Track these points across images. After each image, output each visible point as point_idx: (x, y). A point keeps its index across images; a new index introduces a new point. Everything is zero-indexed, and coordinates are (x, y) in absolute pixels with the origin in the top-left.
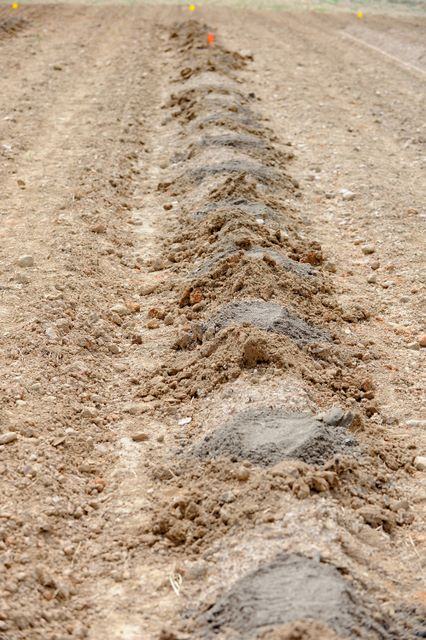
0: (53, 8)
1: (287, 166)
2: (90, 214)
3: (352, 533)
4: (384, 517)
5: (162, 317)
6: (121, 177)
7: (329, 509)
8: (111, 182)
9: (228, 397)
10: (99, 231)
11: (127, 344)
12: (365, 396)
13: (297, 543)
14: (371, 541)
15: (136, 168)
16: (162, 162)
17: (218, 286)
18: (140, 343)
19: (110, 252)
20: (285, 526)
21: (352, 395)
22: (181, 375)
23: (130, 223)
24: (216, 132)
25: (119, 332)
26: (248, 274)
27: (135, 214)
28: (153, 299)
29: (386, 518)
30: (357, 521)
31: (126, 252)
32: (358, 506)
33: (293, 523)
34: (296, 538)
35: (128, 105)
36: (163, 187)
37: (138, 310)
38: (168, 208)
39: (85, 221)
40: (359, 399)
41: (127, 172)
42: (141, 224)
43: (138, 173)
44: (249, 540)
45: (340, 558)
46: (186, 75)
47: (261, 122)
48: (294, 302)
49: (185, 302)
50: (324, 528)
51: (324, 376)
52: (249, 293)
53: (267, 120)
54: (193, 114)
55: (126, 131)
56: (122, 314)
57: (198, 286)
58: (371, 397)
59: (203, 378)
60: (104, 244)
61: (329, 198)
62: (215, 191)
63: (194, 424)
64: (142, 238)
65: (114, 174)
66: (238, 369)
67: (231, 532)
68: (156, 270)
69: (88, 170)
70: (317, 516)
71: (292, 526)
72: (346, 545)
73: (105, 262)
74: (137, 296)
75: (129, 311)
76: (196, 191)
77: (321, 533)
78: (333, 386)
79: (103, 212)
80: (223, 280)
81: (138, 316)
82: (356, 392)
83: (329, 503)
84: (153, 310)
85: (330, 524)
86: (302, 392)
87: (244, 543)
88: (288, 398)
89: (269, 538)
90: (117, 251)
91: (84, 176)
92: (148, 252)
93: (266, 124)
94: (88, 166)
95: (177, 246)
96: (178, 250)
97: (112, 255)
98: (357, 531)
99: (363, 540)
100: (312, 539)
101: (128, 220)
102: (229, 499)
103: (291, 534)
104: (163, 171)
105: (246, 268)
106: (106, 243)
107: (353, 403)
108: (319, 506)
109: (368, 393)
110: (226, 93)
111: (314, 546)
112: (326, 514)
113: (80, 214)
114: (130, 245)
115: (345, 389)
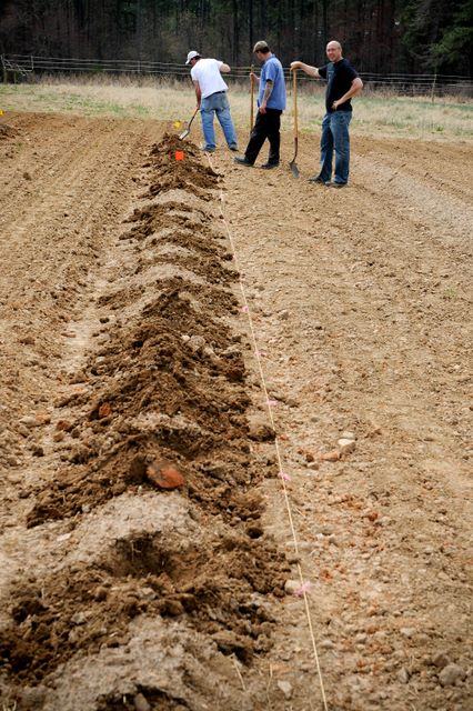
0: (44, 117)
1: (231, 284)
2: (22, 325)
3: (202, 660)
4: (239, 644)
5: (69, 430)
6: (64, 289)
7: (180, 634)
8: (52, 293)
9: (109, 513)
10: (27, 342)
11: (28, 456)
12: (251, 516)
13: (137, 670)
14: (221, 669)
15: (83, 281)
16: (109, 276)
17: (127, 400)
18: (42, 455)
19: (34, 364)
20: (128, 652)
21: (238, 514)
22: (71, 489)
23: (64, 335)
24: (167, 249)
25: (23, 444)
26: (155, 390)
27: (71, 327)
28: (67, 411)
29: (241, 645)
30: (210, 647)
31: (53, 363)
32: (213, 632)
33: (138, 649)
34: (137, 665)
35: (90, 218)
36: (104, 301)
37: (48, 422)
38: (103, 321)
39: (16, 331)
40: (244, 519)
41: (72, 285)
42: (74, 336)
43: (85, 286)
44: (90, 665)
45: (178, 688)
46: (154, 191)
47: (218, 240)
48: (199, 418)
49: (94, 415)
50: (168, 654)
51: (212, 494)
52: (155, 408)
53: (223, 238)
54: (150, 229)
55: (81, 244)
56: (30, 426)
57: (107, 400)
58: (257, 517)
59: (90, 493)
60: (30, 354)
61: (265, 316)
62: (149, 306)
63: (72, 540)
64: (72, 350)
65: (57, 286)
66: (123, 485)
67: (76, 656)
68: (77, 382)
69: (33, 281)
70: (165, 642)
71: (136, 651)
72: (190, 673)
73: (27, 373)
74: (51, 408)
75: (39, 423)
76: (134, 305)
77: (164, 660)
78: (219, 504)
79: (37, 323)
80: (132, 395)
81: (47, 428)
82: (242, 511)
83: (182, 628)
84: (61, 423)
85: (178, 650)
86: (183, 511)
87: (86, 669)
88: (166, 517)
89: (110, 664)
90: (43, 363)
91: (27, 287)
92: (73, 365)
93: (221, 242)
94: (34, 277)
95: (101, 359)
96: (102, 363)
97: (36, 367)
98: (208, 658)
99: (213, 669)
100: (154, 666)
101: (63, 332)
102: (80, 621)
103: (133, 661)
104: (110, 284)
105: (154, 384)
106: (33, 355)
107: (238, 522)
108: (170, 630)
109: (255, 512)
110: (188, 210)
111: (152, 674)
112: (177, 640)
113: (12, 325)
114: (59, 356)
115: (232, 508)
